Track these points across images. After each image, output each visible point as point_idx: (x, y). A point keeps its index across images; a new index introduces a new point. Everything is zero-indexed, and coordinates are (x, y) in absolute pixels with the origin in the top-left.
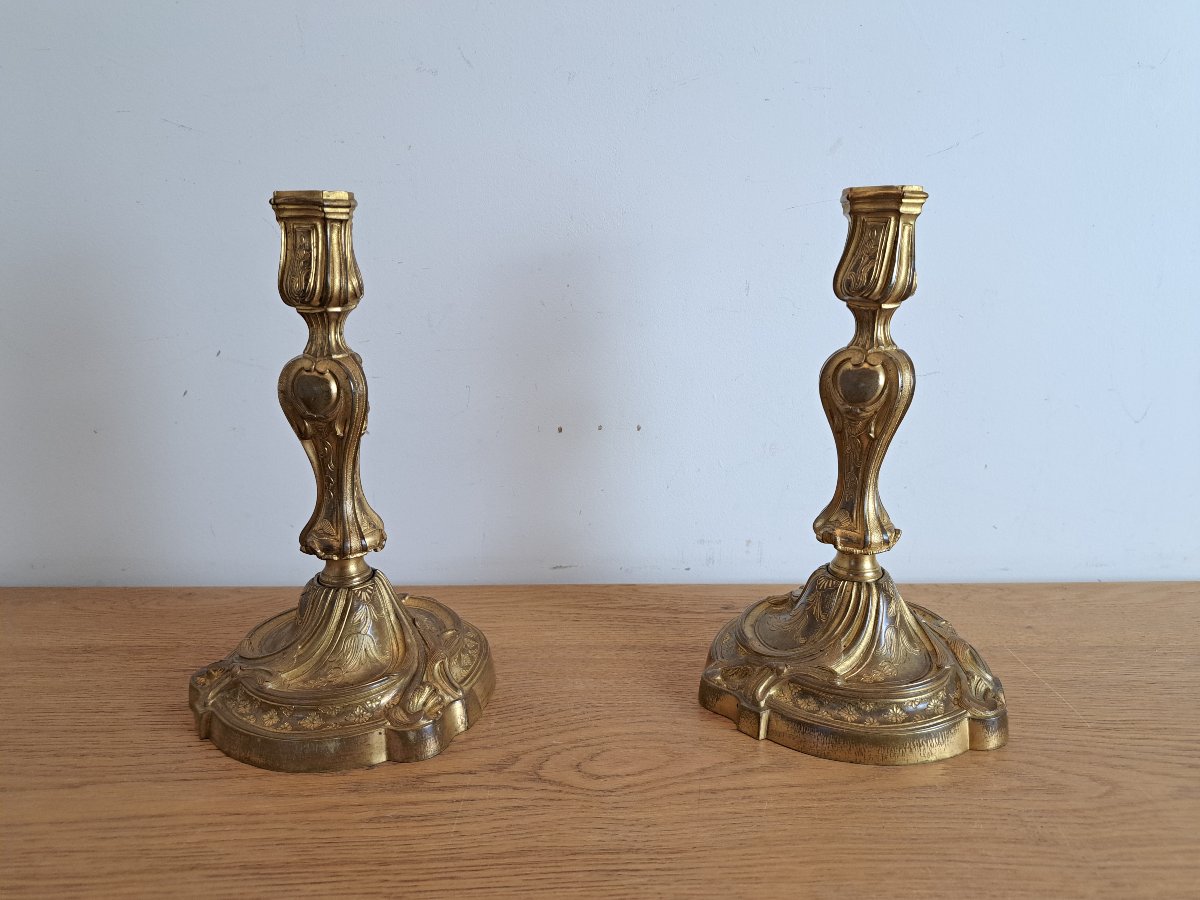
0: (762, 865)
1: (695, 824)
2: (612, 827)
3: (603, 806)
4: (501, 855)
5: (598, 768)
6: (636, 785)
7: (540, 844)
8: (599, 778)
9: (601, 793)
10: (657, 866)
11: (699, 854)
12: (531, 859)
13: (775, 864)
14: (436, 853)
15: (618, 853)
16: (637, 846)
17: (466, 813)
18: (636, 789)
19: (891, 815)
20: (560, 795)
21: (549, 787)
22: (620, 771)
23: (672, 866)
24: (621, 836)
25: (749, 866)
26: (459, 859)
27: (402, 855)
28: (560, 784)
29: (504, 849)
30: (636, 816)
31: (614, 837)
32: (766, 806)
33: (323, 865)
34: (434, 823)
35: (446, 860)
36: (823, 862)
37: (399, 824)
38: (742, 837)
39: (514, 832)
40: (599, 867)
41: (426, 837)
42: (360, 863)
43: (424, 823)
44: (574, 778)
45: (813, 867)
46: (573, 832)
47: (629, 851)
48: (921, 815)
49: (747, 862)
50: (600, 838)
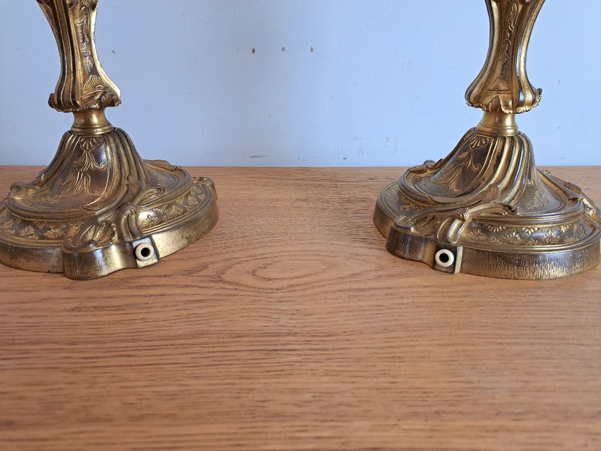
0: (405, 346)
1: (344, 314)
2: (276, 316)
3: (270, 300)
4: (177, 337)
5: (269, 273)
6: (298, 285)
7: (212, 329)
8: (270, 280)
9: (270, 291)
10: (312, 347)
11: (348, 337)
12: (202, 340)
13: (416, 346)
14: (121, 335)
15: (278, 336)
16: (296, 330)
17: (154, 305)
18: (299, 288)
19: (512, 308)
20: (236, 292)
21: (227, 286)
22: (288, 275)
23: (325, 346)
24: (282, 322)
25: (392, 347)
26: (139, 340)
27: (91, 336)
28: (237, 284)
29: (180, 332)
30: (298, 307)
31: (276, 324)
32: (405, 301)
33: (19, 344)
34: (125, 312)
35: (128, 341)
36: (458, 344)
37: (95, 313)
38: (387, 324)
39: (191, 320)
40: (260, 348)
41: (116, 323)
42: (51, 343)
43: (116, 312)
44: (250, 280)
45: (450, 348)
46: (241, 319)
47: (288, 334)
48: (536, 308)
49: (390, 344)
50: (264, 324)
